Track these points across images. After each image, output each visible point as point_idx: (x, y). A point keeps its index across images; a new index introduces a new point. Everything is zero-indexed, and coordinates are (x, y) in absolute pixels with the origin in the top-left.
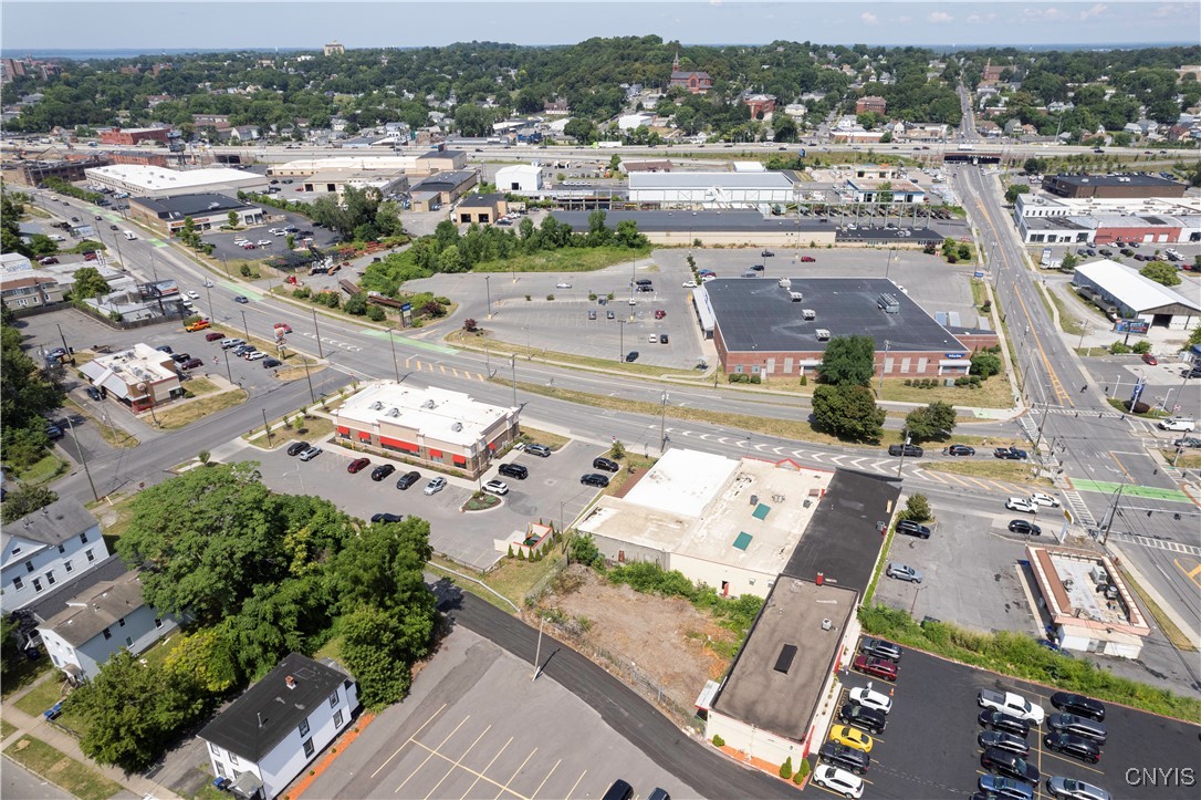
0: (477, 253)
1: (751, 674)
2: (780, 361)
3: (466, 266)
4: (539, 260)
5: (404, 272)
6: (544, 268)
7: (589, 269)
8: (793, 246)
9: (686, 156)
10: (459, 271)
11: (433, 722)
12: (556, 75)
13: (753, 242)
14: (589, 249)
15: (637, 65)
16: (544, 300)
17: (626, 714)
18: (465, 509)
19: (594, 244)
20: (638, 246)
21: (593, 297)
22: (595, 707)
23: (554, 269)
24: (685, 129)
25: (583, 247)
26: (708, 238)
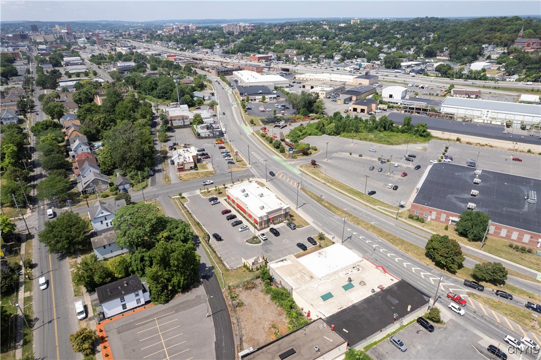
0: (344, 128)
1: (269, 353)
2: (439, 214)
3: (337, 133)
4: (371, 136)
6: (371, 140)
7: (392, 144)
8: (516, 150)
9: (495, 88)
10: (333, 135)
14: (400, 134)
15: (498, 34)
16: (357, 156)
17: (224, 345)
18: (247, 241)
19: (403, 132)
20: (425, 136)
21: (379, 159)
22: (216, 337)
23: (375, 141)
25: (397, 132)
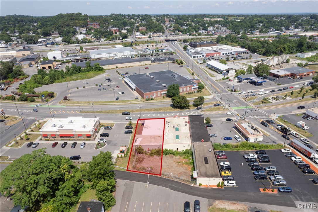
0: (55, 77)
1: (201, 166)
2: (157, 93)
3: (52, 82)
4: (74, 77)
5: (32, 86)
6: (77, 79)
7: (90, 78)
8: (141, 65)
9: (100, 45)
10: (50, 84)
11: (128, 206)
12: (52, 25)
13: (131, 66)
14: (87, 72)
15: (77, 21)
16: (82, 88)
17: (175, 186)
18: (96, 149)
20: (101, 70)
21: (97, 85)
22: (167, 187)
23: (80, 79)
24: (97, 38)
25: (85, 72)
26: (119, 66)
